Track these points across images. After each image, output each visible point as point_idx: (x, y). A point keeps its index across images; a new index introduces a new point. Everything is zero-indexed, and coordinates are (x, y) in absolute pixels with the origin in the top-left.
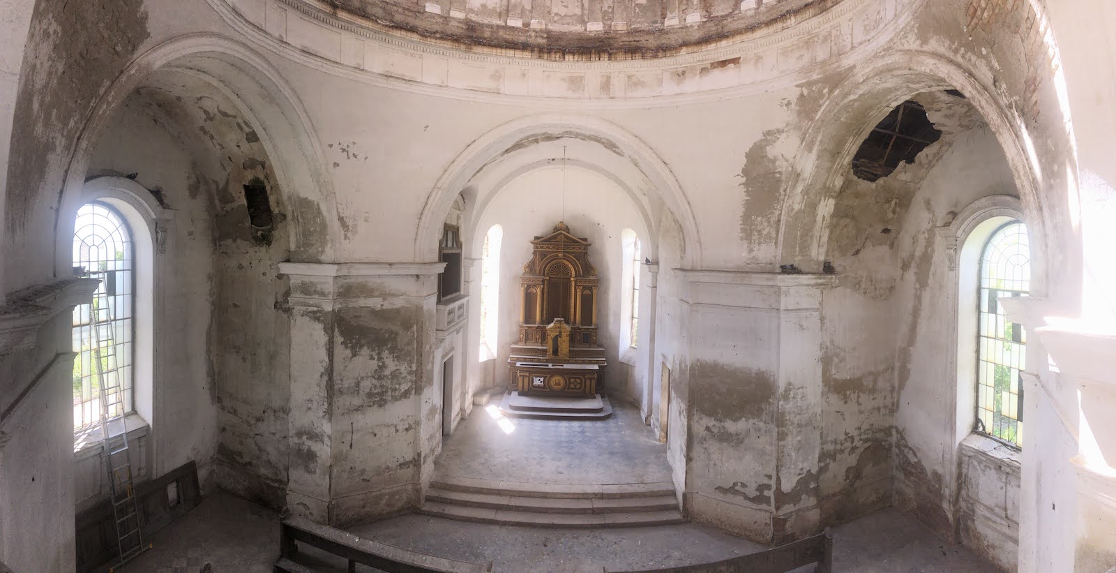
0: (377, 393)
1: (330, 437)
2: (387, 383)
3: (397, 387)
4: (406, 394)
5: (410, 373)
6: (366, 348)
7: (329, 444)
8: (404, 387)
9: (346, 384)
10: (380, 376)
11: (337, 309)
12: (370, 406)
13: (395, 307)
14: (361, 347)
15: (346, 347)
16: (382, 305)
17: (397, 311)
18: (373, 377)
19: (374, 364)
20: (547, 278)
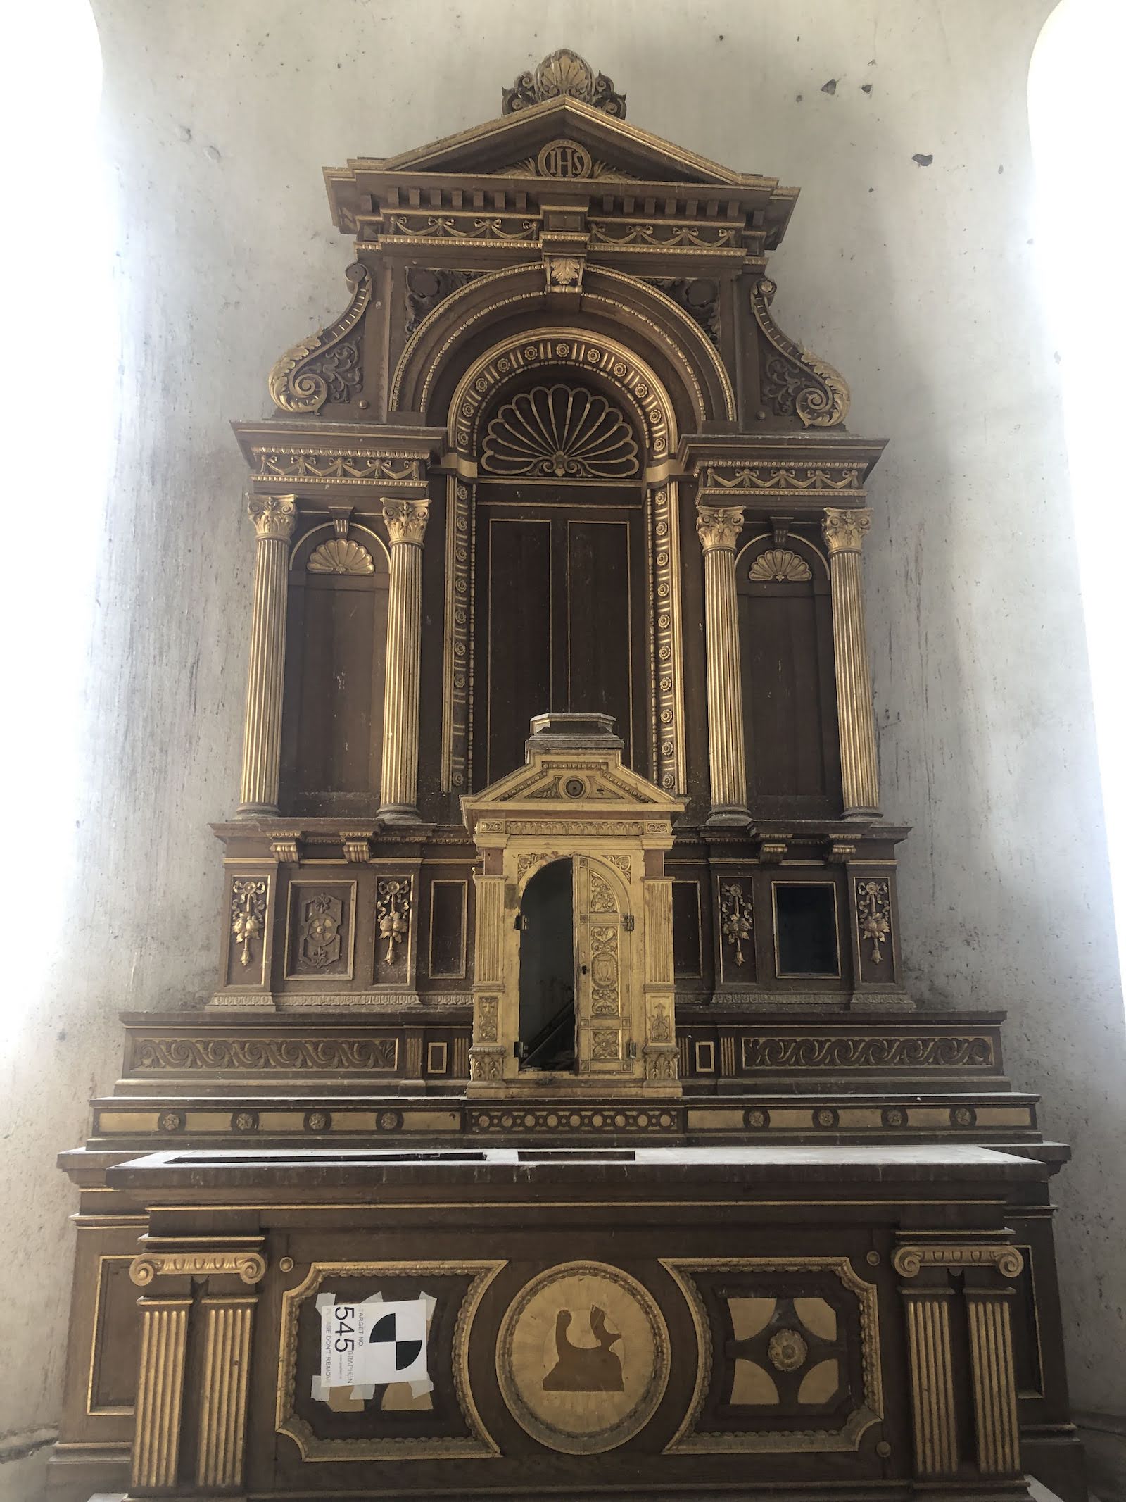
20: (467, 469)
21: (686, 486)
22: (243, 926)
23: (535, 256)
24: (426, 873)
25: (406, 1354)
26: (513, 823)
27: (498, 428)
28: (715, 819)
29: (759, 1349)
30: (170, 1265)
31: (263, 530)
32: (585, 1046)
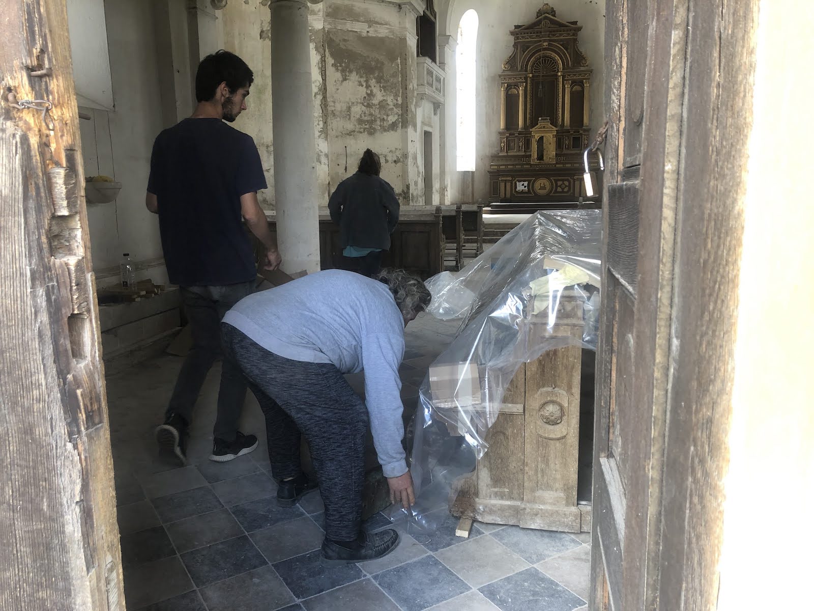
0: (367, 121)
1: (327, 156)
2: (376, 112)
3: (385, 117)
4: (393, 126)
5: (396, 105)
6: (354, 73)
7: (326, 162)
8: (392, 119)
9: (338, 107)
10: (368, 104)
11: (326, 29)
12: (361, 132)
13: (380, 36)
14: (351, 72)
15: (337, 70)
16: (368, 32)
17: (382, 40)
18: (363, 104)
19: (363, 91)
20: (531, 75)
21: (564, 77)
22: (502, 144)
23: (541, 41)
24: (525, 137)
25: (525, 187)
26: (537, 132)
27: (537, 64)
28: (565, 128)
29: (560, 186)
30: (503, 178)
31: (502, 89)
32: (545, 158)
